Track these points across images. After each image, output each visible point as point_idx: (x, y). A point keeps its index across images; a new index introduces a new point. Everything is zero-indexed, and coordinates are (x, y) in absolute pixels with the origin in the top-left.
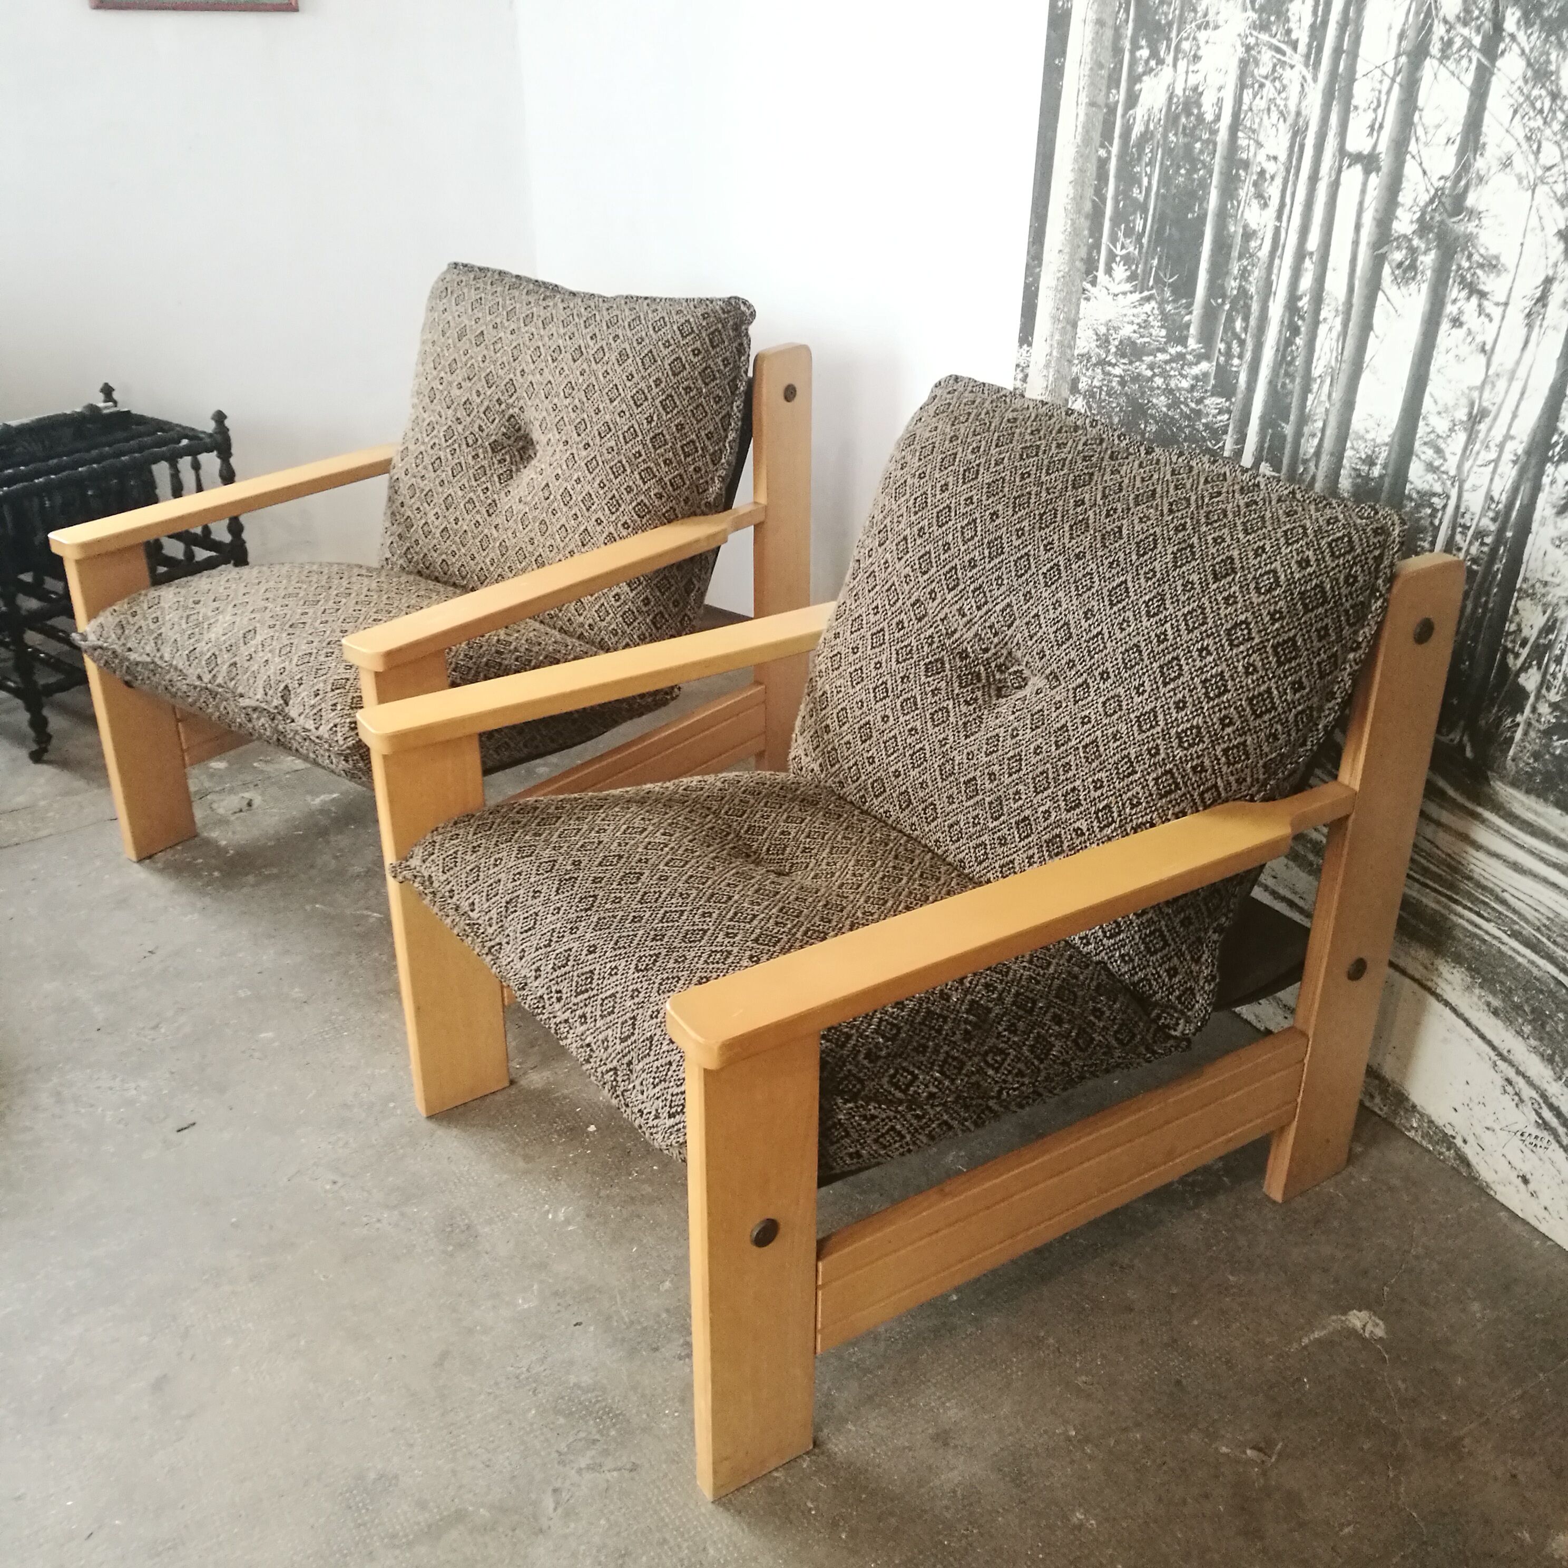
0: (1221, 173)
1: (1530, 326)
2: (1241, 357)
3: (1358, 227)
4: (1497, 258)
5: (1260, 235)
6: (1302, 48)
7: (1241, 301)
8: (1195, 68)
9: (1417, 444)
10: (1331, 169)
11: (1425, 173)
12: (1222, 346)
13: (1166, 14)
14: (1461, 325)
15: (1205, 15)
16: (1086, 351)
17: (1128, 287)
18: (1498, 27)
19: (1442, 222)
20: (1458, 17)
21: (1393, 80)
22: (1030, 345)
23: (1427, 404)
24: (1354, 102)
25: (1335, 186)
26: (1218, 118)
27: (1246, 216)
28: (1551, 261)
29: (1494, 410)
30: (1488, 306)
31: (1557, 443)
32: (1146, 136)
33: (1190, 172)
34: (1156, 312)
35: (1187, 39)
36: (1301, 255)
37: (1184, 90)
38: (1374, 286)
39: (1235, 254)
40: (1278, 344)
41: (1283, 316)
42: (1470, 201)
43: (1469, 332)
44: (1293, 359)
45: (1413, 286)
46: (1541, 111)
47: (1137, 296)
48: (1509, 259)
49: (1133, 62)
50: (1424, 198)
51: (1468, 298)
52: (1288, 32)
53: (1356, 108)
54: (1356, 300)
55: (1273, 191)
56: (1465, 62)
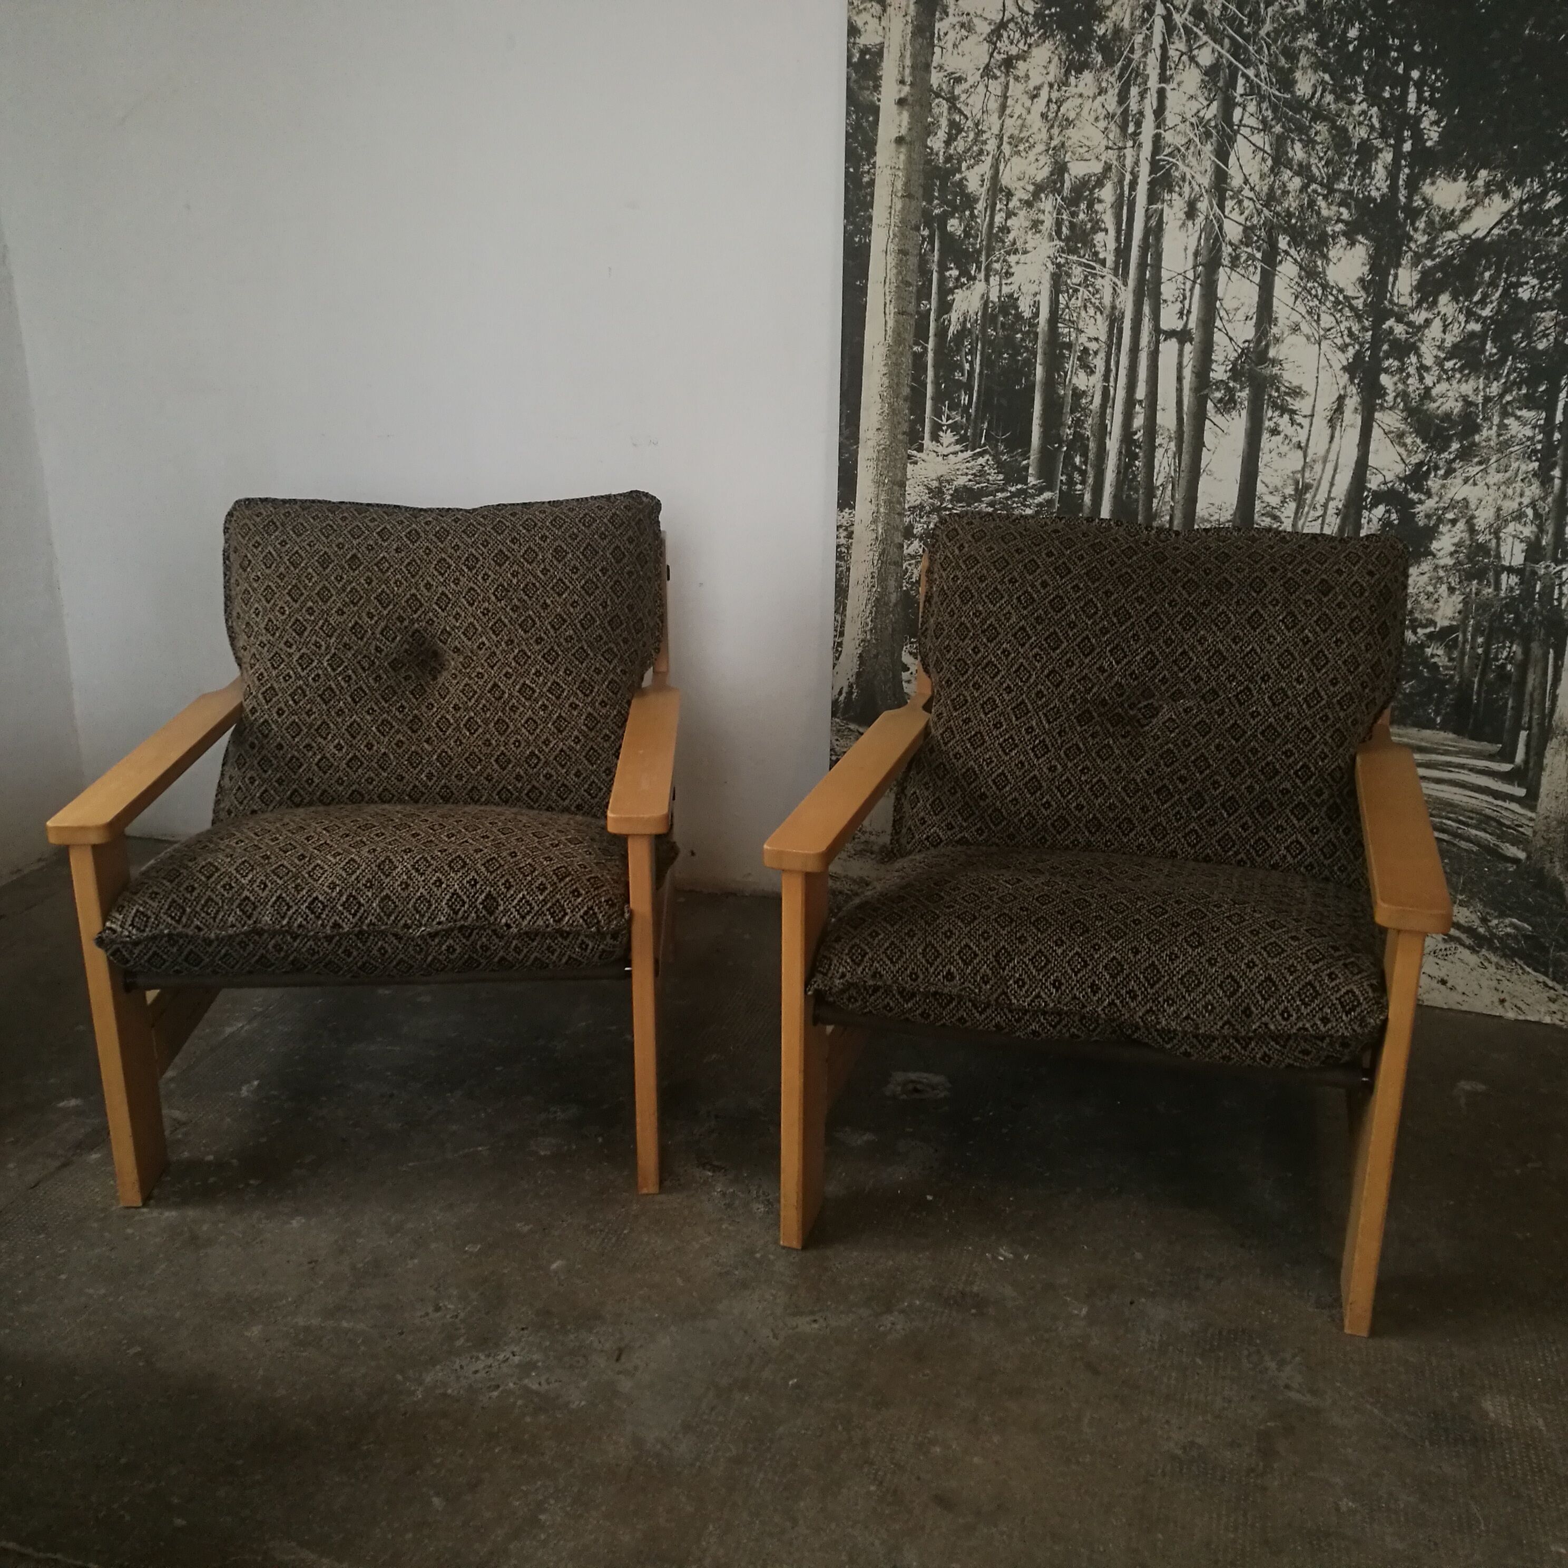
0: (1045, 354)
1: (1333, 427)
2: (1083, 482)
3: (1180, 379)
4: (1300, 388)
5: (1090, 393)
6: (1110, 262)
7: (1079, 442)
8: (1009, 281)
9: (1256, 516)
10: (1149, 342)
11: (1231, 339)
12: (1064, 478)
13: (973, 245)
14: (1279, 433)
15: (1014, 243)
16: (918, 502)
17: (958, 447)
18: (1273, 244)
19: (1250, 370)
20: (1241, 241)
21: (1194, 282)
22: (853, 507)
23: (1260, 488)
24: (1164, 297)
25: (1154, 355)
26: (1036, 315)
27: (1075, 381)
28: (1341, 386)
29: (1315, 484)
30: (1299, 419)
31: (1367, 497)
32: (963, 333)
33: (1012, 357)
34: (991, 462)
35: (997, 261)
36: (1130, 402)
37: (999, 298)
38: (1200, 417)
39: (1068, 409)
40: (1118, 467)
41: (1121, 447)
42: (1272, 353)
43: (1286, 436)
44: (1135, 477)
45: (1234, 413)
46: (1316, 296)
47: (970, 453)
48: (1309, 387)
49: (942, 280)
50: (1233, 355)
51: (1281, 416)
52: (1096, 254)
53: (1165, 301)
54: (1186, 428)
55: (1099, 363)
56: (1251, 269)
